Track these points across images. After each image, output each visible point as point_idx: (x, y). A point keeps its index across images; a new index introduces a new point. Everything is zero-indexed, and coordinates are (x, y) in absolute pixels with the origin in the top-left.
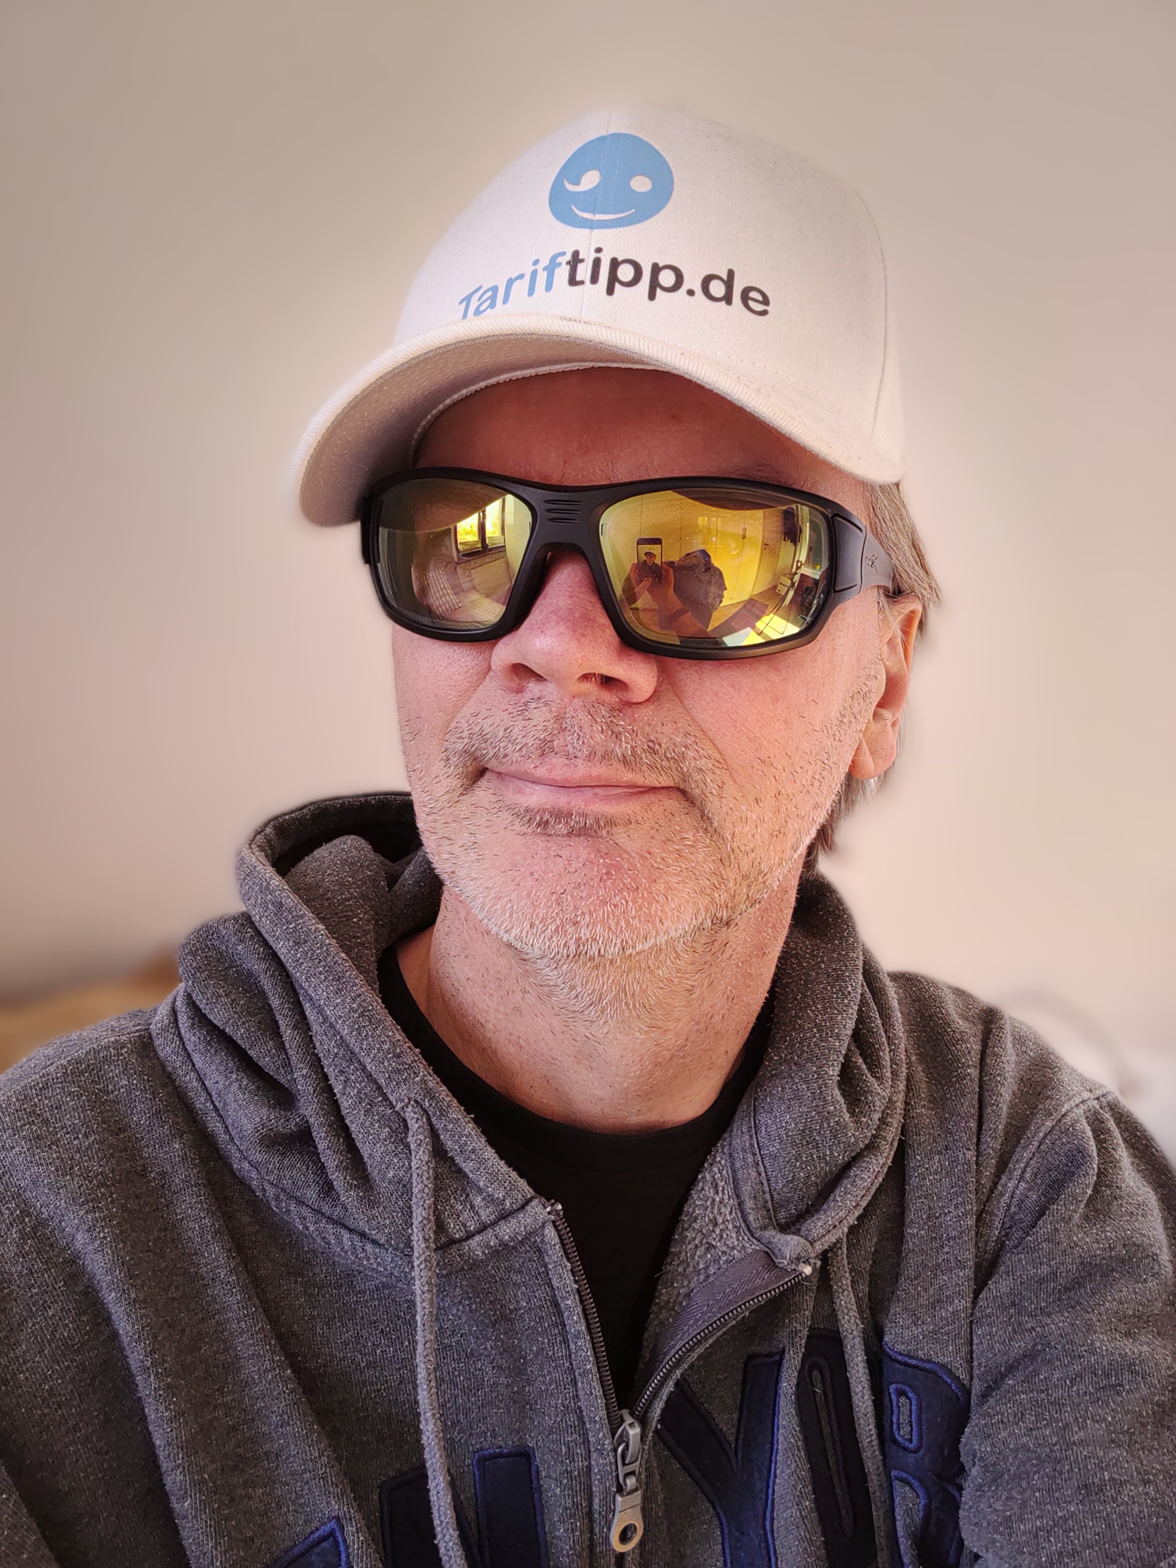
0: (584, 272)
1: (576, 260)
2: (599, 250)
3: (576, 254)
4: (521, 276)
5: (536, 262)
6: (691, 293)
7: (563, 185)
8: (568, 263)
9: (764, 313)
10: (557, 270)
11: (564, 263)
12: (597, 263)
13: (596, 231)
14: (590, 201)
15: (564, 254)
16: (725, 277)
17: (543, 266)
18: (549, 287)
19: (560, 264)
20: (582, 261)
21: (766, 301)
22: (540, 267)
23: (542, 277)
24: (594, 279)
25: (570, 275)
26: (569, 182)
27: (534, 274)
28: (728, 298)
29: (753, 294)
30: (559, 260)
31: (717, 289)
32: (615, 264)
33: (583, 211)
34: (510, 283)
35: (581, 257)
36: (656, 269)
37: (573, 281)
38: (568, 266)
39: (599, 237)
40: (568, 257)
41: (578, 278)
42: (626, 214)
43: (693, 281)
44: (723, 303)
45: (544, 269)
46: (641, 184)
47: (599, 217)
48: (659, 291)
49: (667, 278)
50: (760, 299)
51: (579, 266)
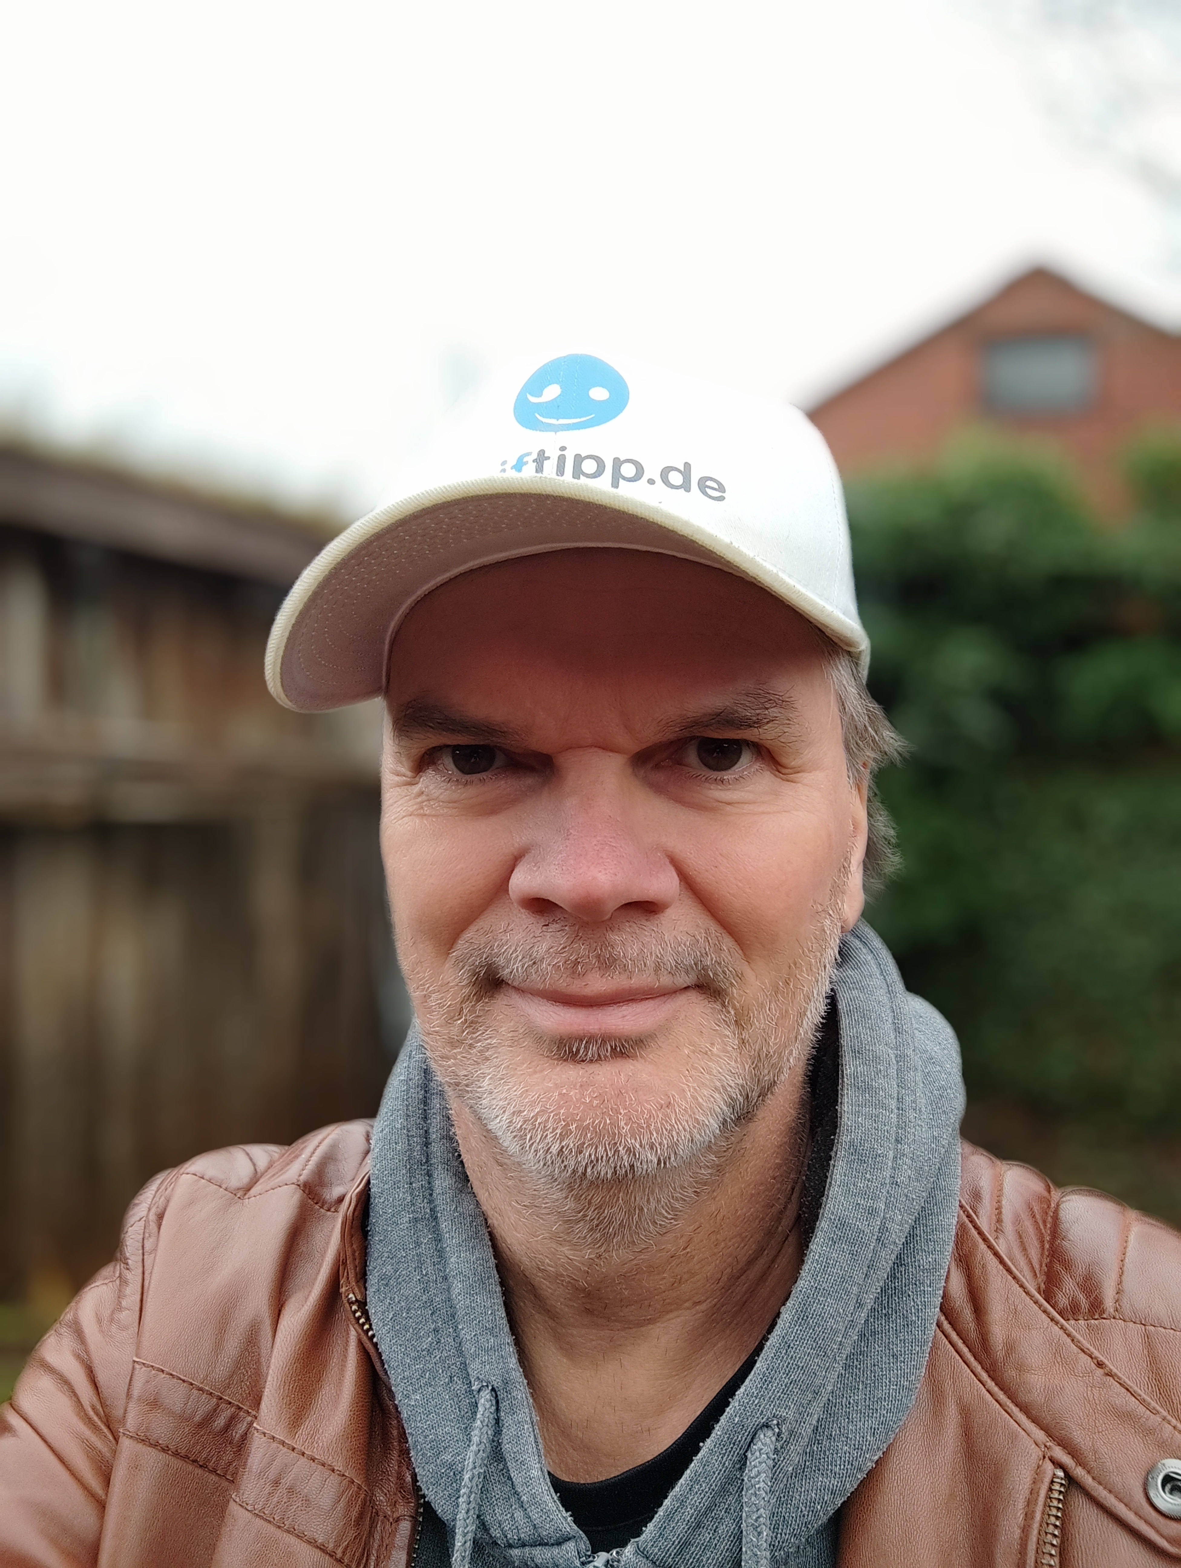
0: (550, 467)
1: (541, 458)
2: (563, 449)
3: (541, 453)
6: (651, 482)
7: (527, 398)
8: (535, 461)
9: (721, 499)
11: (530, 462)
12: (562, 458)
13: (560, 433)
14: (555, 408)
15: (530, 454)
16: (682, 469)
19: (527, 463)
20: (548, 458)
21: (721, 488)
24: (560, 472)
26: (532, 396)
28: (686, 486)
29: (709, 483)
30: (527, 456)
31: (676, 478)
32: (579, 459)
33: (547, 418)
35: (546, 455)
36: (618, 463)
38: (535, 464)
39: (564, 438)
42: (588, 418)
43: (652, 471)
44: (683, 490)
46: (599, 394)
47: (562, 421)
48: (621, 481)
49: (628, 470)
50: (717, 487)
51: (545, 462)
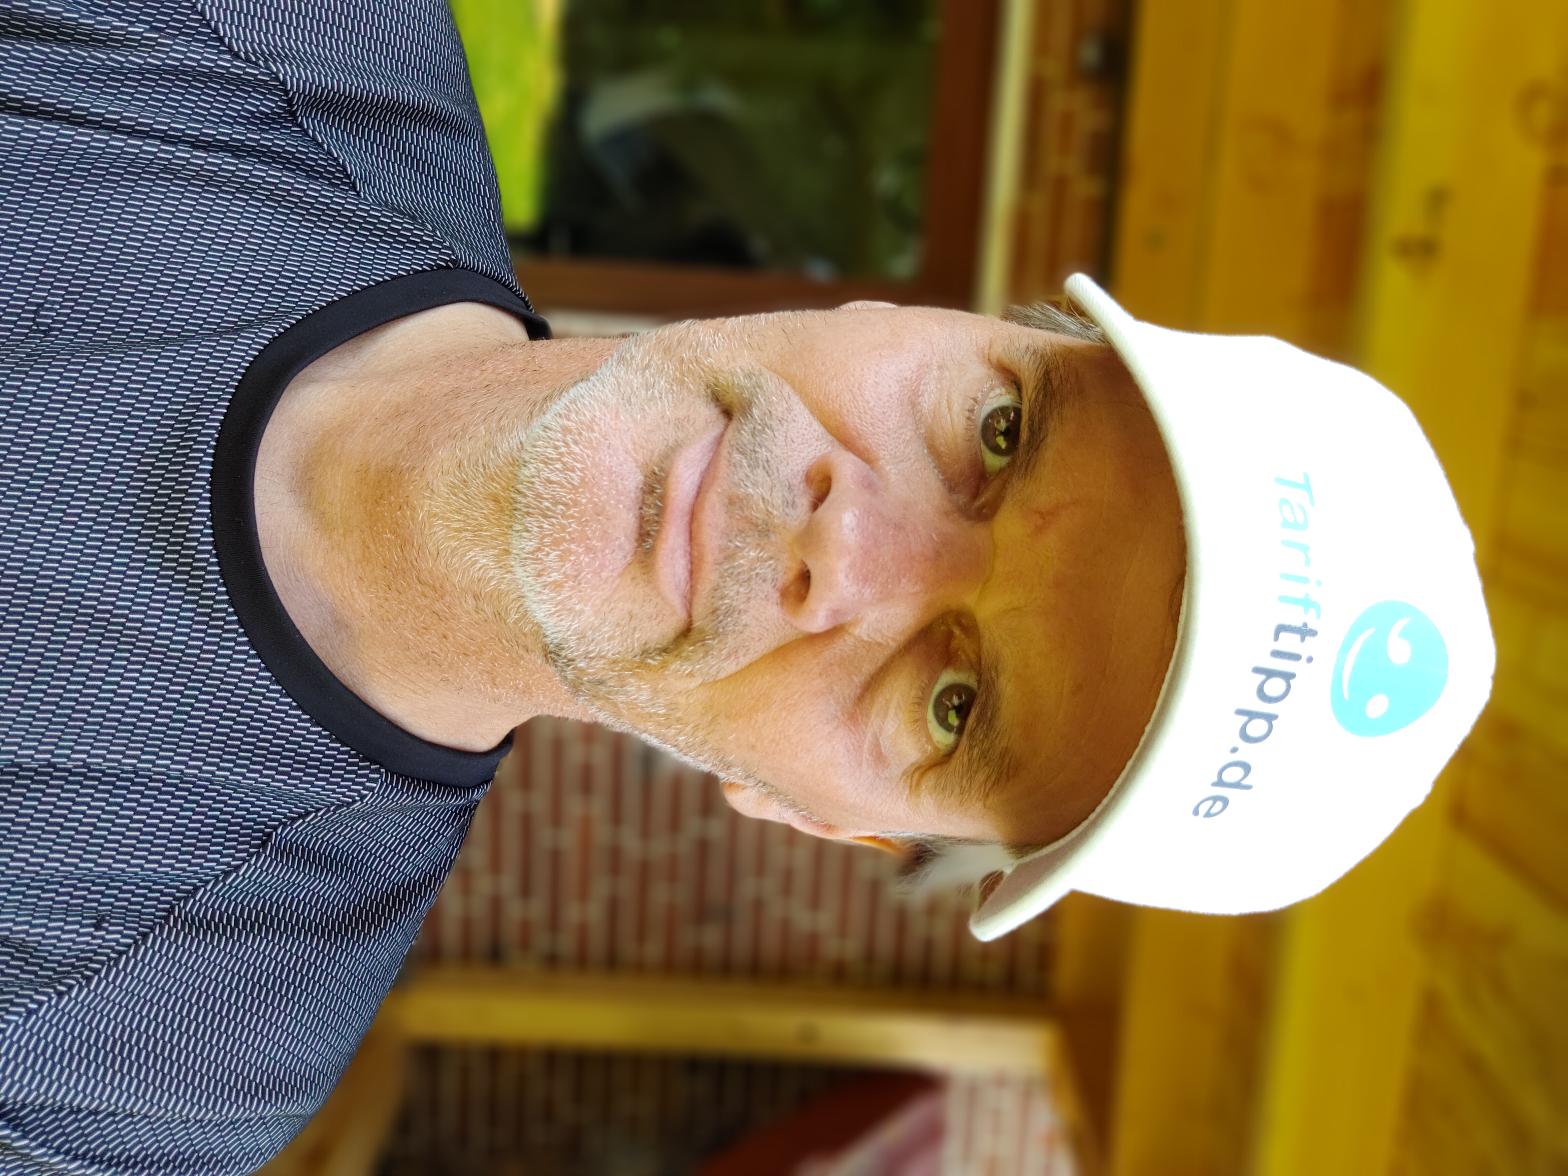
0: (1289, 642)
2: (1310, 660)
3: (1313, 633)
4: (1308, 563)
5: (1319, 583)
6: (1234, 750)
7: (1404, 618)
8: (1305, 625)
9: (1196, 812)
11: (1306, 618)
12: (1296, 657)
13: (1334, 656)
15: (1318, 617)
16: (1245, 782)
17: (1310, 593)
19: (1307, 613)
20: (1303, 640)
21: (1209, 815)
23: (1297, 590)
24: (1276, 654)
25: (1289, 626)
26: (1405, 624)
28: (1220, 783)
29: (1219, 805)
31: (1233, 775)
32: (1288, 677)
33: (1363, 642)
34: (1304, 548)
36: (1270, 718)
37: (1281, 629)
38: (1301, 624)
39: (1326, 660)
40: (1310, 626)
41: (1283, 635)
42: (1346, 689)
43: (1247, 752)
44: (1215, 779)
46: (1378, 706)
47: (1350, 661)
48: (1244, 719)
49: (1257, 728)
50: (1213, 811)
51: (1297, 637)
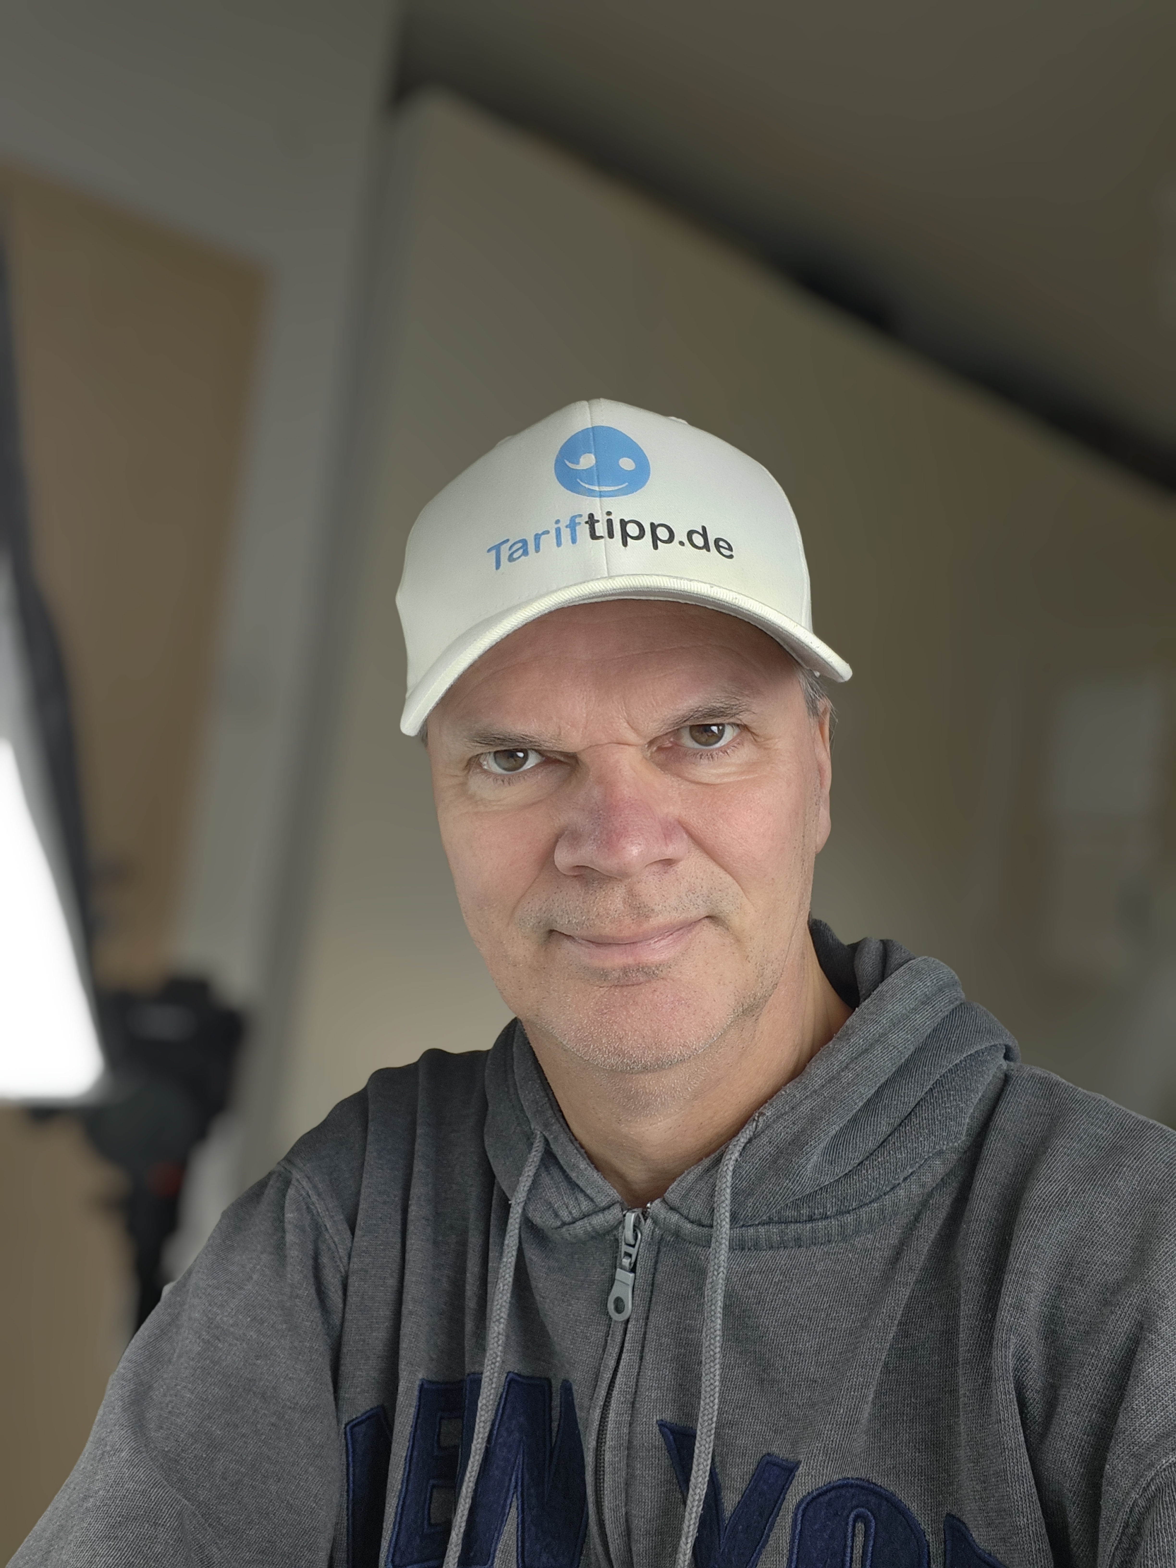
0: (601, 529)
1: (592, 521)
7: (566, 464)
10: (577, 528)
13: (603, 499)
14: (592, 476)
17: (565, 525)
18: (574, 541)
19: (579, 523)
21: (730, 548)
22: (562, 525)
23: (566, 534)
26: (570, 462)
27: (558, 531)
30: (577, 520)
33: (589, 484)
38: (587, 526)
39: (607, 503)
42: (621, 486)
45: (567, 527)
46: (627, 464)
47: (603, 488)
48: (659, 543)
